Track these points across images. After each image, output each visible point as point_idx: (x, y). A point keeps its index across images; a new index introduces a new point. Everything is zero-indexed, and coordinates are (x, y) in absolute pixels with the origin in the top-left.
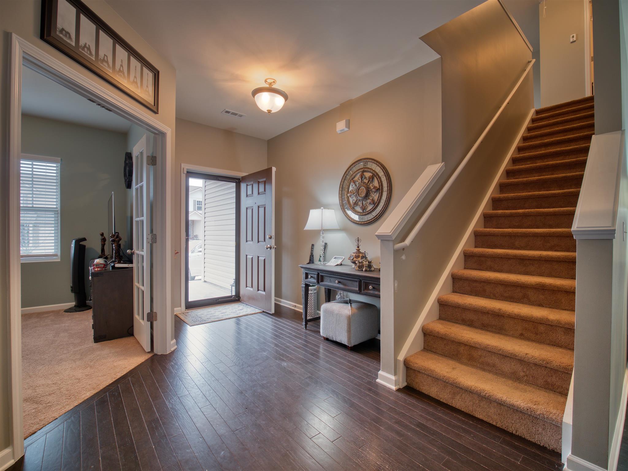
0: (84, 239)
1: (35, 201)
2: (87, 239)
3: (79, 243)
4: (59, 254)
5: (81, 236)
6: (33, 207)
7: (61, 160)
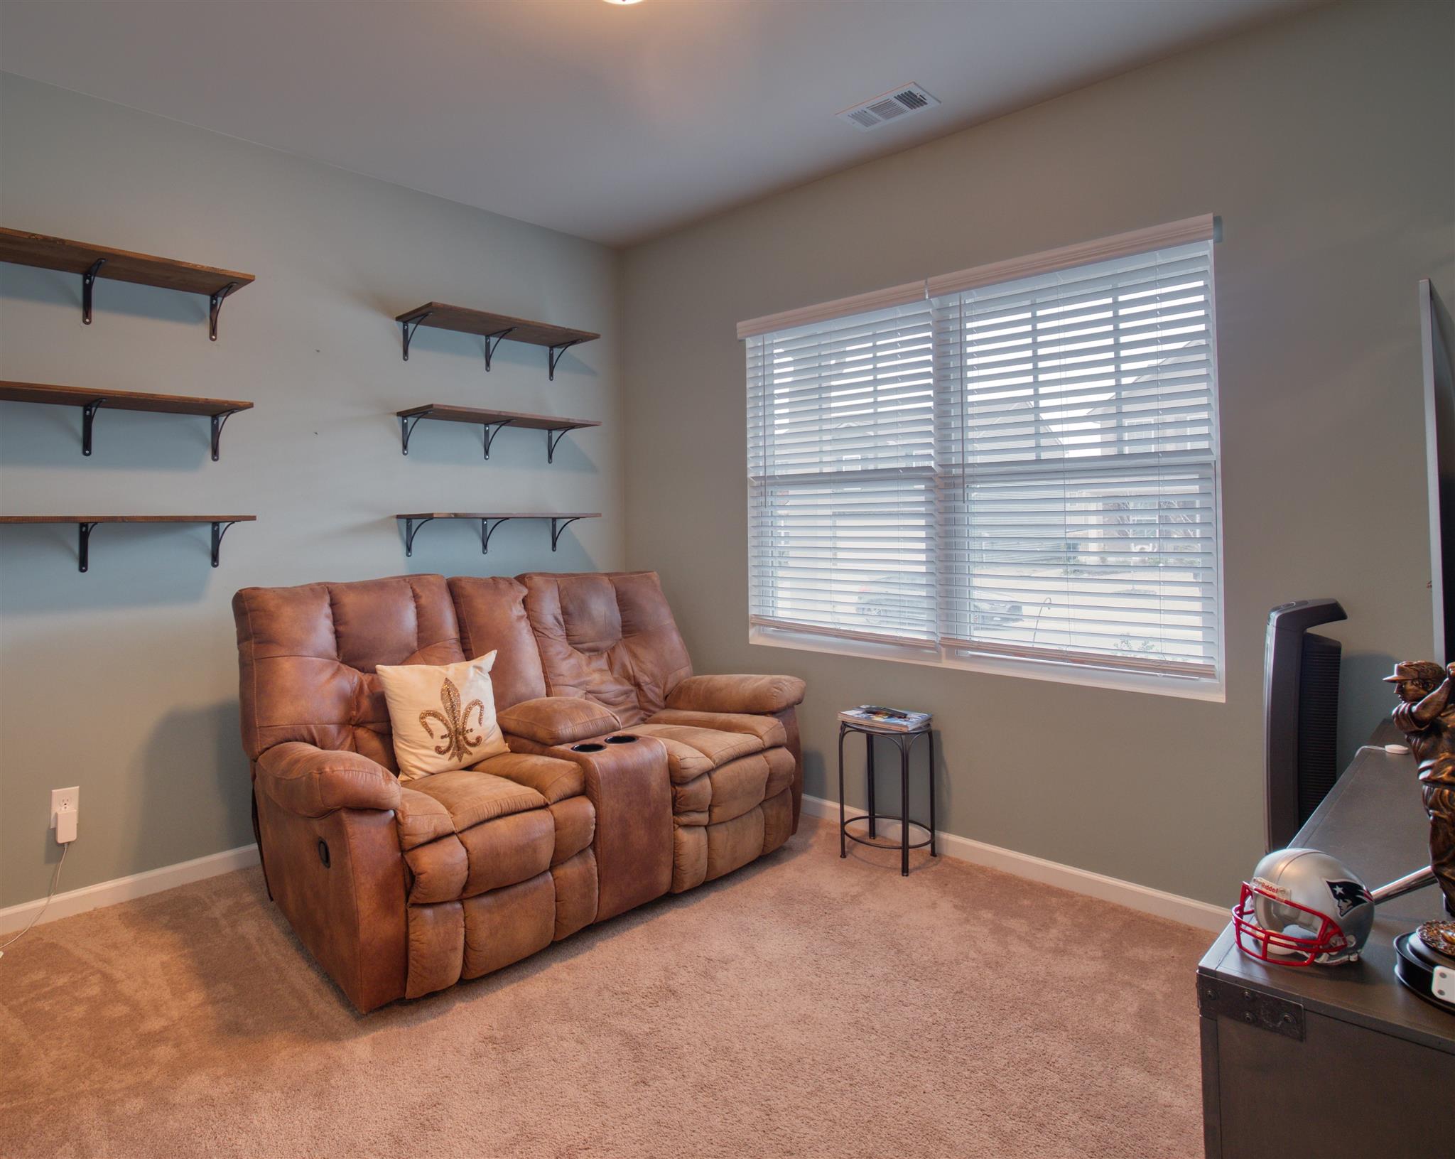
0: (1334, 612)
1: (1132, 428)
2: (1345, 609)
3: (1305, 629)
4: (1220, 666)
5: (1316, 594)
6: (1122, 456)
7: (1217, 221)
